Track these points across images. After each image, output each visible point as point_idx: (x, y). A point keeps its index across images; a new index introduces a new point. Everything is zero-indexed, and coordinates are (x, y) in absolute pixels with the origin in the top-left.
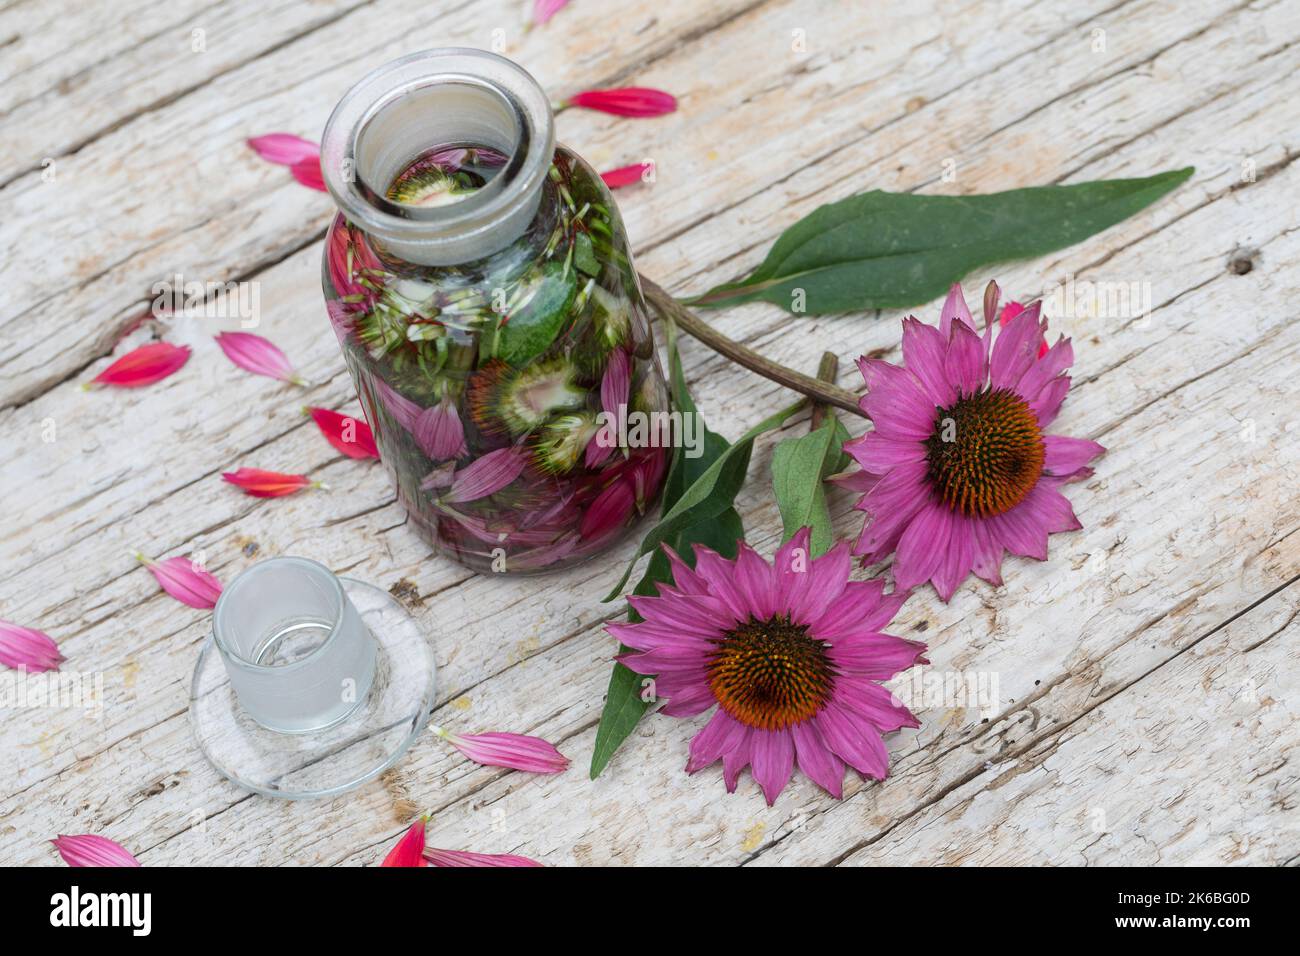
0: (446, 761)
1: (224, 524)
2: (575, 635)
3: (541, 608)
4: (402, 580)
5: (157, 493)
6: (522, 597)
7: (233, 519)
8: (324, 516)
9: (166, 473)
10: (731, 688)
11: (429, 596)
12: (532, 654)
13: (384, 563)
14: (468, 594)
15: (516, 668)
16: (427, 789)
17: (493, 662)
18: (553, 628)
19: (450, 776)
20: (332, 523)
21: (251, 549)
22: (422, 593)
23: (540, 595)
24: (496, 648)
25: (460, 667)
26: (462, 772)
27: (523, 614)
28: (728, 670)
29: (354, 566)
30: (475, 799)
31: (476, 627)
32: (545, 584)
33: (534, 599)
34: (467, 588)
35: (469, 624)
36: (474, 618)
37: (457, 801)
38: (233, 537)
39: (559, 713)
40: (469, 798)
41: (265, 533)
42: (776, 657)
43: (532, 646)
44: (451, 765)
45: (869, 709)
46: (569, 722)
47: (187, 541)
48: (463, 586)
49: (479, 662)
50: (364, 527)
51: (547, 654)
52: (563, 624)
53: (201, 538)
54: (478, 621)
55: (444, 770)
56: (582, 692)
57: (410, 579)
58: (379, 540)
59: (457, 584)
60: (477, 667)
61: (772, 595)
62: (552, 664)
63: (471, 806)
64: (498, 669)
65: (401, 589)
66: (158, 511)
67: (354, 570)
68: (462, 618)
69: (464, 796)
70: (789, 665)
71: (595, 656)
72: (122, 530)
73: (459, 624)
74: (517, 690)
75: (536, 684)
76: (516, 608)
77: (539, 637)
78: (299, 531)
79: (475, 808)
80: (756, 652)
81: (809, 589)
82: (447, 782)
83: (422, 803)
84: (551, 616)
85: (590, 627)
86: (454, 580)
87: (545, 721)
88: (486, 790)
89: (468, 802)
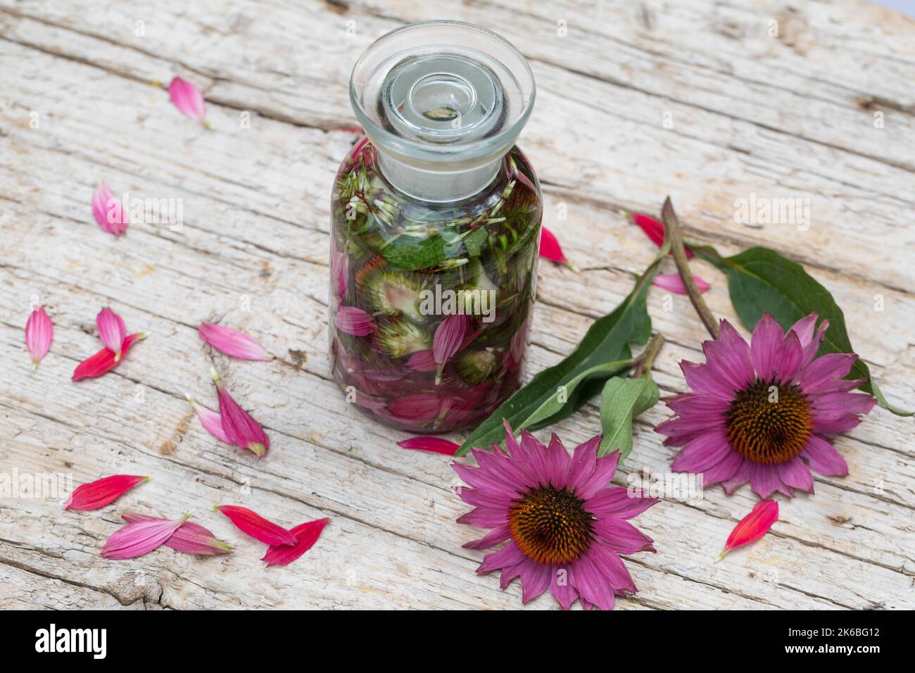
1: (270, 251)
2: (341, 453)
3: (343, 426)
4: (305, 352)
5: (262, 209)
6: (341, 412)
7: (277, 253)
8: (312, 291)
9: (277, 205)
11: (307, 371)
12: (312, 442)
13: (308, 337)
14: (322, 387)
15: (296, 440)
16: (190, 450)
17: (291, 427)
18: (336, 440)
19: (205, 455)
20: (312, 297)
21: (265, 274)
22: (304, 366)
23: (351, 421)
24: (302, 423)
25: (275, 415)
26: (213, 459)
27: (332, 421)
29: (294, 325)
30: (201, 476)
31: (305, 405)
32: (359, 418)
33: (346, 420)
34: (325, 384)
35: (304, 400)
36: (310, 400)
37: (195, 468)
38: (265, 260)
39: (286, 478)
40: (199, 472)
41: (280, 272)
43: (317, 438)
47: (245, 242)
48: (325, 381)
49: (286, 421)
50: (322, 313)
51: (317, 448)
52: (343, 443)
53: (251, 247)
54: (309, 403)
55: (205, 449)
56: (308, 480)
57: (308, 356)
58: (320, 326)
59: (323, 378)
60: (282, 422)
62: (314, 455)
63: (196, 477)
64: (290, 432)
65: (299, 355)
66: (252, 217)
67: (293, 327)
68: (305, 394)
69: (200, 470)
71: (335, 470)
72: (226, 210)
73: (301, 396)
74: (283, 449)
75: (295, 456)
76: (332, 415)
77: (325, 437)
78: (294, 286)
79: (197, 480)
82: (200, 456)
83: (179, 453)
84: (342, 434)
85: (352, 457)
86: (325, 375)
88: (212, 477)
89: (197, 474)
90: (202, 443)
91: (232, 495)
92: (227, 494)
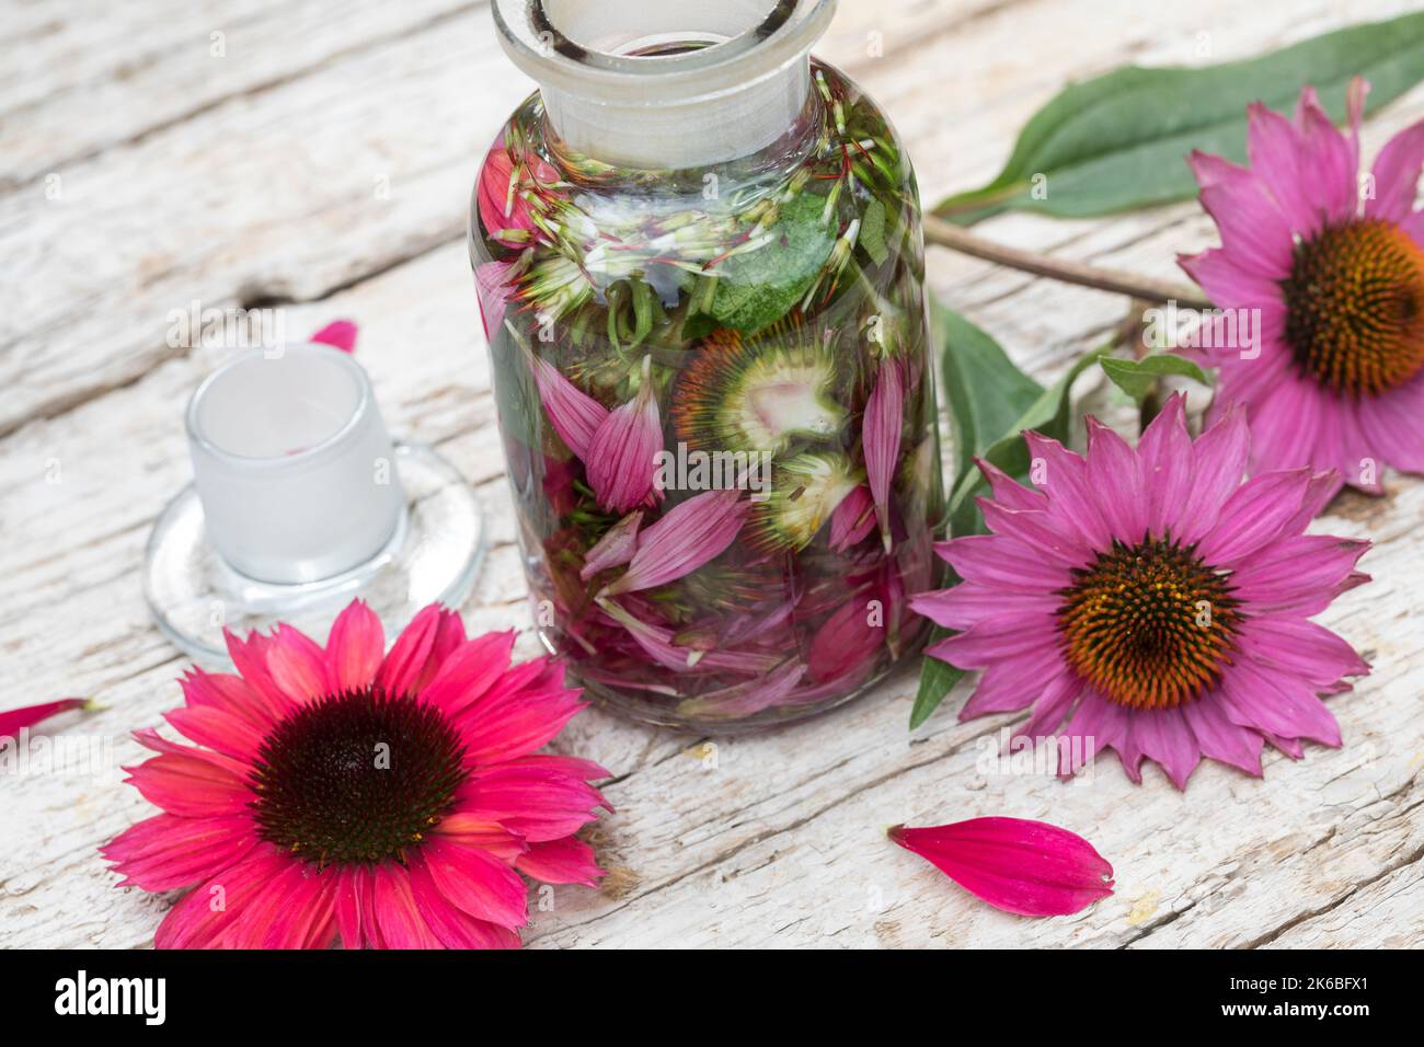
0: (680, 821)
10: (1101, 646)
16: (652, 856)
19: (686, 840)
26: (704, 834)
28: (1092, 619)
30: (724, 869)
37: (697, 870)
40: (715, 867)
42: (1159, 586)
44: (688, 826)
45: (1296, 659)
46: (859, 772)
55: (676, 831)
61: (1140, 504)
63: (718, 876)
69: (707, 865)
70: (1179, 596)
79: (724, 880)
80: (1130, 584)
81: (1191, 489)
82: (679, 846)
83: (645, 873)
87: (825, 773)
88: (741, 855)
89: (713, 872)
90: (655, 832)
91: (807, 849)
92: (797, 854)
